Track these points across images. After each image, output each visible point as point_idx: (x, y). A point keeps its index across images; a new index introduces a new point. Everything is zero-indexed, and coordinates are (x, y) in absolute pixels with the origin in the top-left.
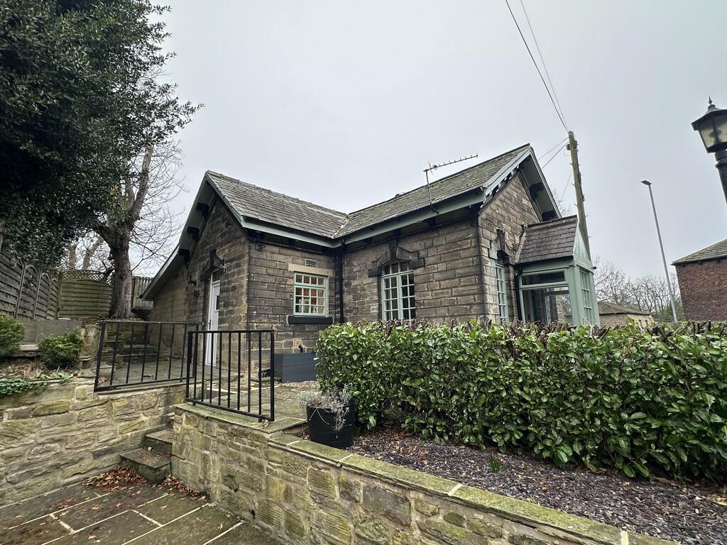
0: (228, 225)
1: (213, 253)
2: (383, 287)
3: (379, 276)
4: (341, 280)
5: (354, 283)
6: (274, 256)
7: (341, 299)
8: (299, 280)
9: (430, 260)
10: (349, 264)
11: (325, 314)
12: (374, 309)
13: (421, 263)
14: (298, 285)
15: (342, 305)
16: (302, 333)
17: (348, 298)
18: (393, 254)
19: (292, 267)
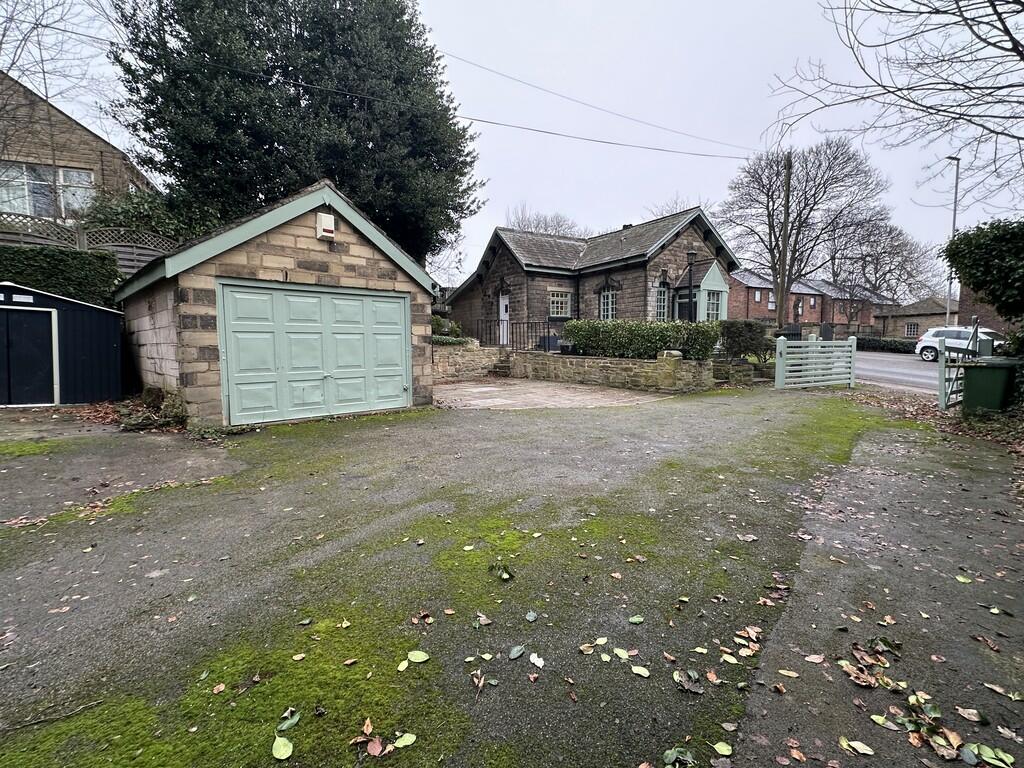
0: (511, 263)
1: (502, 280)
2: (602, 300)
3: (600, 294)
4: (578, 294)
5: (586, 297)
6: (540, 283)
7: (578, 306)
8: (553, 296)
9: (624, 287)
10: (583, 285)
11: (569, 315)
12: (596, 313)
13: (620, 288)
14: (552, 299)
15: (578, 310)
16: (556, 327)
17: (582, 306)
18: (607, 282)
19: (549, 289)
